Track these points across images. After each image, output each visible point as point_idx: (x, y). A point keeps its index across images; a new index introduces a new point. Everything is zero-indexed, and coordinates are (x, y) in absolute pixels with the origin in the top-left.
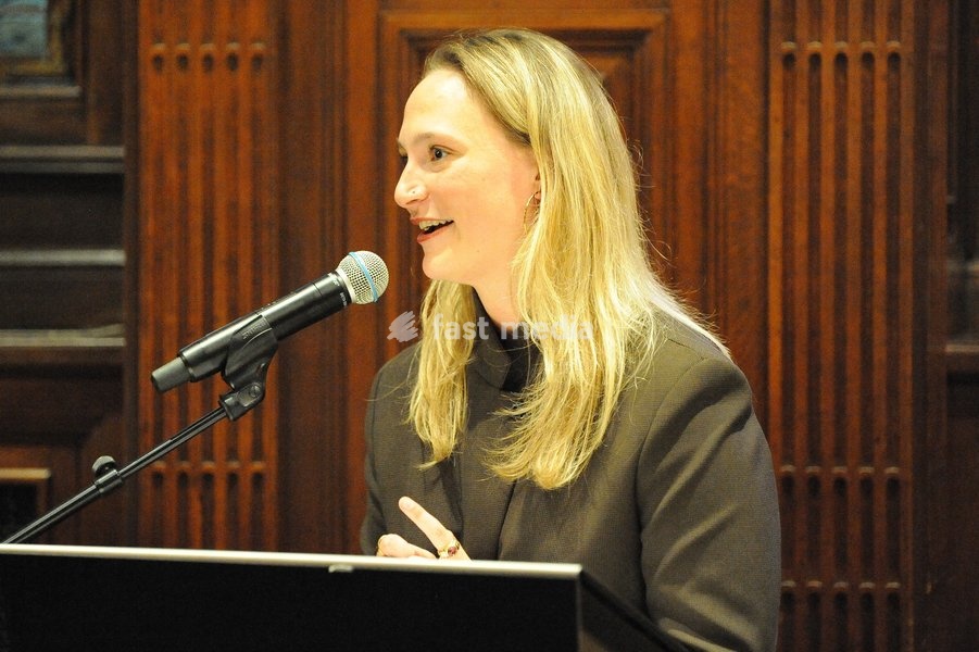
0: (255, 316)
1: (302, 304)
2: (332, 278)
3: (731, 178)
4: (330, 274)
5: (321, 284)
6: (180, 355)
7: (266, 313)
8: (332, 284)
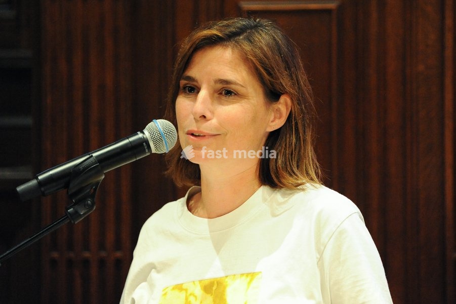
0: (88, 156)
1: (119, 150)
2: (140, 135)
3: (421, 68)
4: (139, 133)
5: (132, 139)
6: (37, 178)
7: (95, 155)
8: (140, 139)
